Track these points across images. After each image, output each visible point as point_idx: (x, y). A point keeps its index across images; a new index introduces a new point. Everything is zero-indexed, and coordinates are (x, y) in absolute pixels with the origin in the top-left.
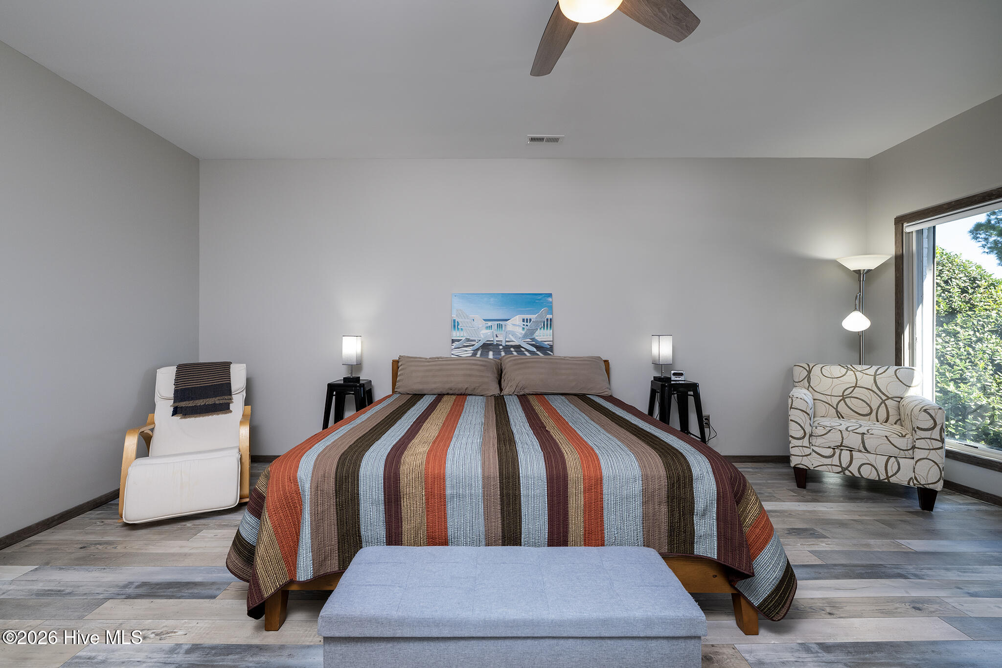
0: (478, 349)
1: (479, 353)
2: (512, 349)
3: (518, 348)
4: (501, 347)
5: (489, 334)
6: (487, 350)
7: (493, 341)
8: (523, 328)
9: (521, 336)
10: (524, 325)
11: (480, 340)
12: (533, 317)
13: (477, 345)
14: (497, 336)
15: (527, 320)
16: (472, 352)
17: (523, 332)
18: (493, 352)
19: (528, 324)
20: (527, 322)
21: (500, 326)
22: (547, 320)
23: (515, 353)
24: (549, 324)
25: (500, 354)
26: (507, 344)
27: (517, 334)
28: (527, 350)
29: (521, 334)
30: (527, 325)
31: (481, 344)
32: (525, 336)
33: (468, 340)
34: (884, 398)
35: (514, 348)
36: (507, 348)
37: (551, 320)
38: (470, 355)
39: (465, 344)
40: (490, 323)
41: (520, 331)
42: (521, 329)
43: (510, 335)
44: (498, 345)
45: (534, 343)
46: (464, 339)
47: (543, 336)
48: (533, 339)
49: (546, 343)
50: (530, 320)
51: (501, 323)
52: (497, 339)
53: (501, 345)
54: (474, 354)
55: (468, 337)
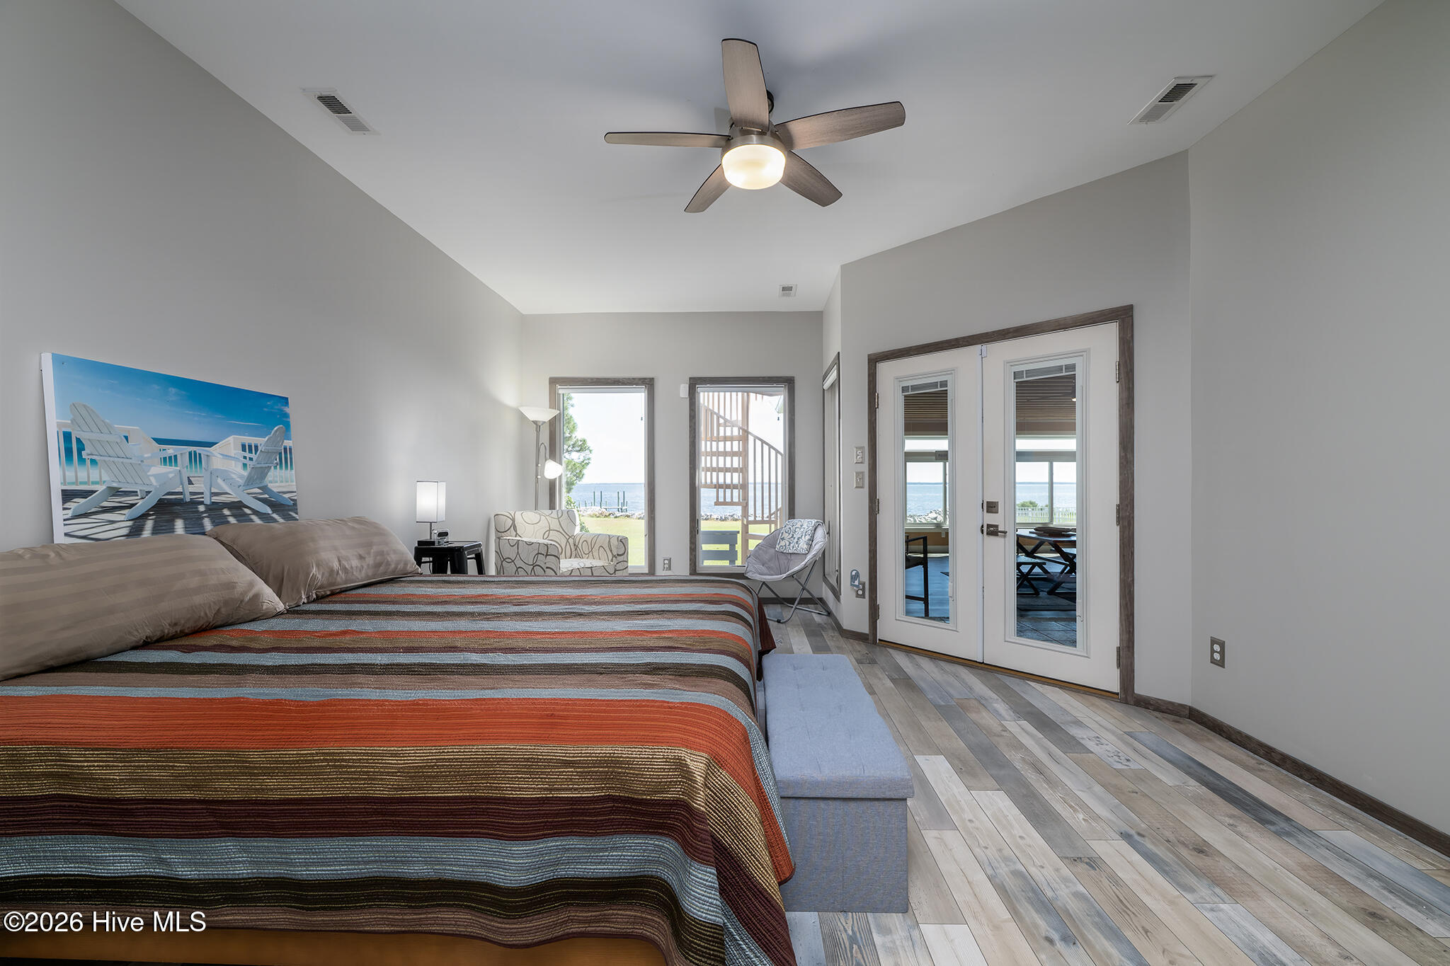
0: (144, 516)
1: (149, 524)
2: (226, 512)
3: (237, 507)
4: (202, 508)
5: (171, 475)
6: (166, 517)
7: (181, 493)
8: (245, 465)
9: (241, 482)
10: (245, 458)
11: (149, 492)
12: (260, 441)
13: (142, 505)
14: (190, 483)
15: (250, 446)
16: (130, 523)
17: (245, 474)
18: (185, 519)
19: (253, 455)
20: (250, 451)
21: (195, 459)
22: (285, 449)
23: (232, 520)
24: (285, 458)
25: (202, 526)
26: (215, 499)
27: (234, 476)
28: (256, 512)
29: (241, 477)
30: (251, 459)
31: (151, 501)
32: (249, 482)
33: (116, 492)
34: (568, 537)
35: (229, 509)
36: (215, 509)
37: (290, 449)
38: (125, 531)
39: (105, 504)
40: (171, 450)
41: (238, 471)
42: (240, 465)
43: (220, 481)
44: (195, 503)
45: (266, 496)
46: (101, 488)
47: (280, 481)
48: (265, 489)
49: (286, 496)
50: (256, 447)
51: (197, 448)
52: (191, 489)
53: (202, 503)
54: (136, 531)
55: (115, 485)
